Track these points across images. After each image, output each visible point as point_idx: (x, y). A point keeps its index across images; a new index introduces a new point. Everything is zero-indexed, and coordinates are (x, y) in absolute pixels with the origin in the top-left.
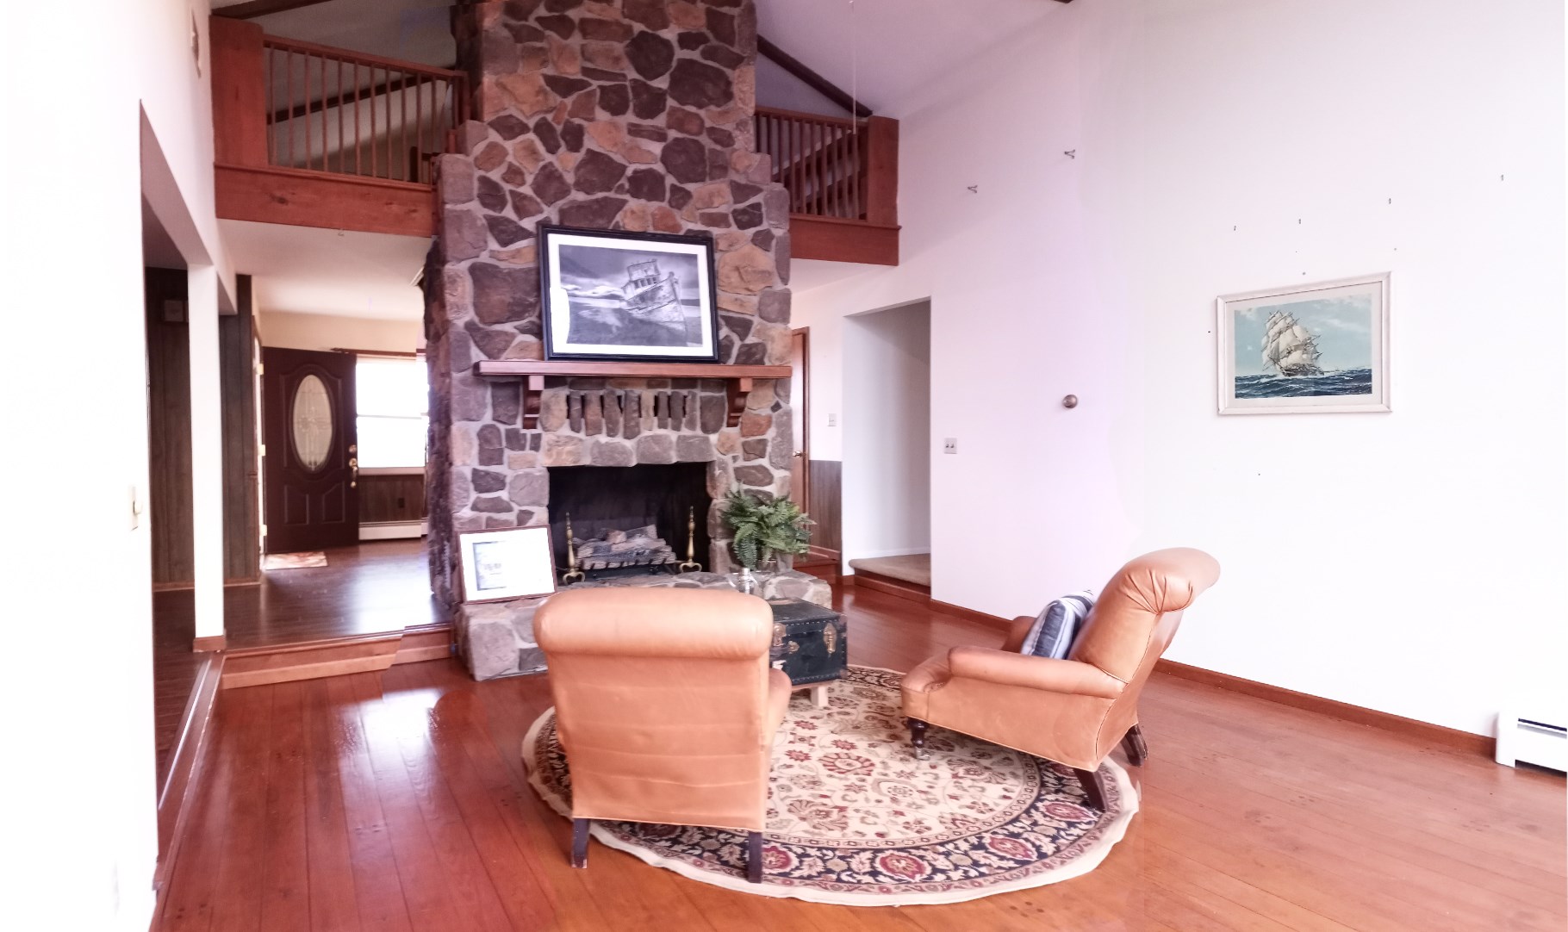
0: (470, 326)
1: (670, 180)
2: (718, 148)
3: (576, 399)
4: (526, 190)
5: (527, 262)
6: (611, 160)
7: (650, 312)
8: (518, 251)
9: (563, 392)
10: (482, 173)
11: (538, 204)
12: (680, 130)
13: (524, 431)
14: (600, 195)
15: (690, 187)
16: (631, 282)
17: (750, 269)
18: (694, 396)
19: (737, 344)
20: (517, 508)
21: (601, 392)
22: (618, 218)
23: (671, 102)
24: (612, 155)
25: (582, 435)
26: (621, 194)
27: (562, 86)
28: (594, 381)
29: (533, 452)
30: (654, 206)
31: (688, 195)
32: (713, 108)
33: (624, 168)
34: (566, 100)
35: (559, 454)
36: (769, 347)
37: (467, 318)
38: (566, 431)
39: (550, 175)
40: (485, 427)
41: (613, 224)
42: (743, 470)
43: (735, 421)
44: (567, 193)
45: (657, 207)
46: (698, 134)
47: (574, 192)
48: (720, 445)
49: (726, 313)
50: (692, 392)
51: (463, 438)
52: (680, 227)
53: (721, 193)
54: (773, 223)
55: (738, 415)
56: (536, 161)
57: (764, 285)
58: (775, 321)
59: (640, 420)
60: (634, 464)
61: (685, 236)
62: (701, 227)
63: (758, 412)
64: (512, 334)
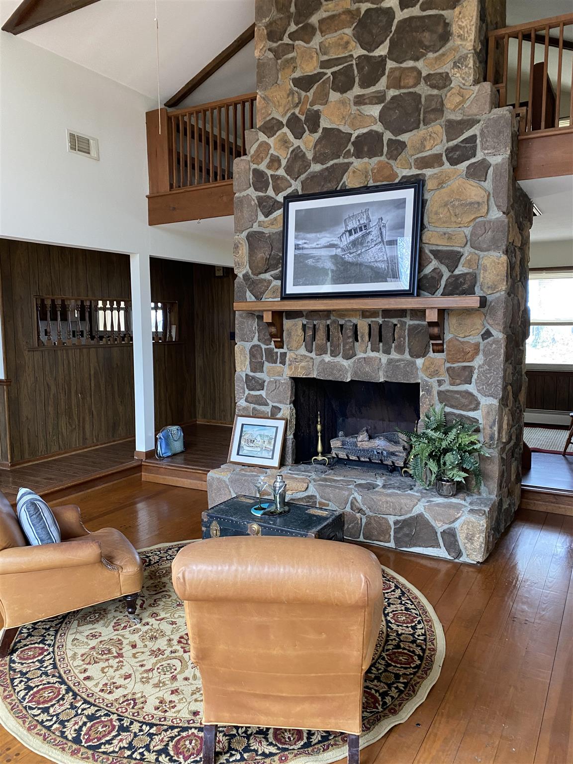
0: (246, 276)
1: (388, 136)
2: (435, 92)
3: (309, 327)
4: (281, 172)
5: (279, 228)
6: (339, 131)
7: (359, 255)
8: (275, 219)
9: (300, 322)
10: (255, 166)
11: (287, 180)
12: (399, 87)
13: (276, 350)
14: (332, 163)
15: (404, 137)
16: (346, 231)
17: (457, 203)
18: (403, 324)
19: (446, 274)
20: (271, 404)
21: (329, 322)
22: (345, 178)
23: (390, 64)
24: (342, 128)
25: (313, 355)
26: (347, 158)
27: (304, 83)
28: (321, 313)
29: (281, 365)
30: (375, 160)
31: (403, 145)
32: (431, 55)
33: (350, 135)
34: (308, 93)
35: (296, 368)
36: (480, 279)
37: (244, 272)
38: (303, 351)
39: (297, 156)
40: (254, 346)
41: (341, 184)
42: (447, 394)
43: (440, 348)
44: (308, 167)
45: (376, 162)
46: (415, 85)
47: (312, 165)
48: (426, 369)
49: (434, 248)
50: (401, 321)
51: (241, 354)
52: (396, 175)
53: (434, 135)
54: (489, 151)
55: (440, 342)
56: (288, 148)
57: (473, 217)
58: (488, 250)
59: (356, 344)
60: (348, 380)
61: (399, 183)
62: (414, 171)
63: (466, 339)
64: (269, 280)
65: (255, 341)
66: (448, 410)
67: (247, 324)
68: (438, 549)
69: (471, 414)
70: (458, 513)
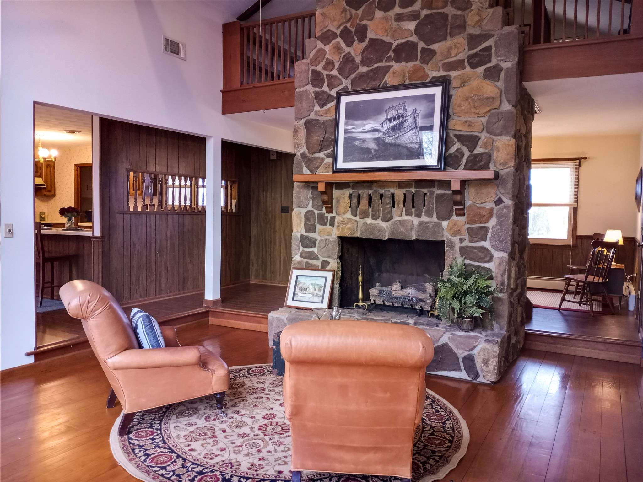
0: (303, 155)
2: (459, 13)
3: (355, 196)
4: (335, 72)
5: (331, 116)
6: (382, 41)
7: (397, 138)
8: (329, 109)
9: (347, 192)
10: (313, 68)
11: (339, 79)
12: (431, 8)
13: (326, 215)
14: (376, 66)
15: (435, 47)
16: (386, 119)
17: (476, 98)
18: (432, 193)
20: (321, 258)
21: (371, 192)
22: (386, 78)
24: (384, 39)
25: (357, 218)
26: (389, 62)
27: (355, 3)
28: (365, 184)
29: (331, 227)
30: (411, 64)
31: (433, 53)
33: (391, 44)
34: (358, 12)
35: (343, 229)
36: (494, 157)
37: (302, 151)
38: (349, 215)
39: (348, 60)
40: (308, 212)
41: (383, 83)
42: (467, 249)
43: (461, 212)
44: (356, 69)
45: (412, 65)
46: (444, 7)
47: (360, 67)
48: (450, 229)
49: (457, 133)
50: (430, 191)
51: (297, 218)
52: (428, 75)
53: (459, 45)
54: (502, 58)
55: (462, 207)
56: (341, 53)
57: (488, 109)
58: (500, 134)
59: (393, 209)
60: (386, 238)
61: (430, 82)
62: (442, 73)
63: (482, 205)
64: (322, 158)
65: (310, 208)
66: (467, 262)
67: (304, 193)
68: (460, 372)
69: (486, 265)
70: (476, 342)
